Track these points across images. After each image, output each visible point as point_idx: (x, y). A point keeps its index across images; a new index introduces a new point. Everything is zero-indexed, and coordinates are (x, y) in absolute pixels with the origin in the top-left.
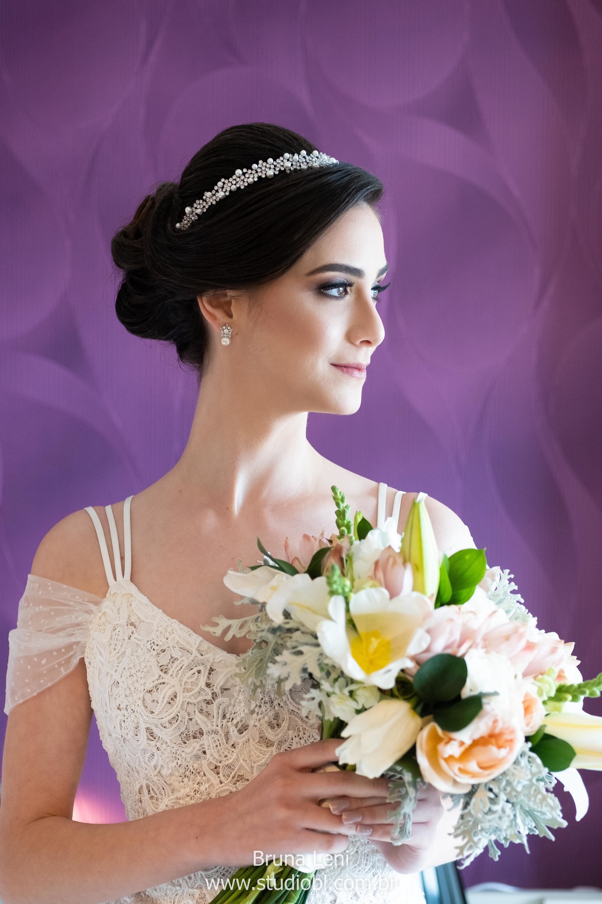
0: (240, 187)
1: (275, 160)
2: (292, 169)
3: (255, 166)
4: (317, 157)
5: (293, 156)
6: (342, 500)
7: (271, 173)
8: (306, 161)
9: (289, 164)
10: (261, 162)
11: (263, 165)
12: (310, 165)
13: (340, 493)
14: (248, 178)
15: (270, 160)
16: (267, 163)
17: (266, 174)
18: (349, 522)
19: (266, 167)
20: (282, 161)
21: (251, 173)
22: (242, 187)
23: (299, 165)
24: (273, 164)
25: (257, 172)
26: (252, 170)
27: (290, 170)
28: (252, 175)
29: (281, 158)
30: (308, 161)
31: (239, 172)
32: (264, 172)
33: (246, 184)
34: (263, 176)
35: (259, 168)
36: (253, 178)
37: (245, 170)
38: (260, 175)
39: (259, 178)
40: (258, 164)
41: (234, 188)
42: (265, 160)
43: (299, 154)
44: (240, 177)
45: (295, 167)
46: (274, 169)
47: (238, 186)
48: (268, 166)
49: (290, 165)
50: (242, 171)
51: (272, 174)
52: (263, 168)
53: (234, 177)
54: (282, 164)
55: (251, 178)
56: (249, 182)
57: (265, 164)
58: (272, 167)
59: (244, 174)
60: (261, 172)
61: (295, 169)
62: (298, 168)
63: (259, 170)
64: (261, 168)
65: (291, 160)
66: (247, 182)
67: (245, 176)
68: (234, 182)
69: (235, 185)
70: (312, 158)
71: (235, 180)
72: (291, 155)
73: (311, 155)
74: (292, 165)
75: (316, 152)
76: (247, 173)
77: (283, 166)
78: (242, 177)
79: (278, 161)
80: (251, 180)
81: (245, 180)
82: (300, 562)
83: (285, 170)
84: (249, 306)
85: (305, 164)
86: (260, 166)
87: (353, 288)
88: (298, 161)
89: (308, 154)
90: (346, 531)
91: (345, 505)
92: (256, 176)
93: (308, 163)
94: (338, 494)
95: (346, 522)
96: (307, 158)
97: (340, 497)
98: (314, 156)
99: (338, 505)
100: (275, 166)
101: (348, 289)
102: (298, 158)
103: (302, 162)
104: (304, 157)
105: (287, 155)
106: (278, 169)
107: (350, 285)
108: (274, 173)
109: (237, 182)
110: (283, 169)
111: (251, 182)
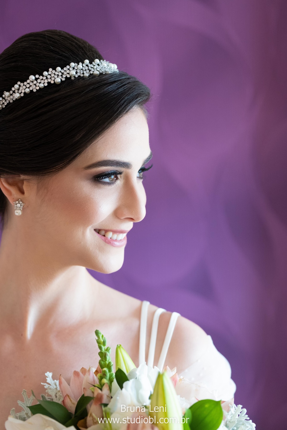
0: (33, 90)
1: (62, 68)
2: (76, 76)
3: (45, 73)
4: (98, 65)
5: (78, 64)
6: (104, 343)
7: (58, 80)
8: (88, 69)
9: (73, 72)
10: (50, 70)
11: (52, 72)
12: (91, 72)
13: (102, 336)
14: (40, 83)
15: (59, 69)
16: (56, 71)
17: (54, 80)
18: (110, 363)
19: (55, 74)
20: (69, 69)
21: (42, 79)
22: (35, 91)
23: (82, 72)
24: (61, 72)
25: (47, 78)
26: (43, 76)
27: (75, 77)
28: (43, 81)
29: (68, 67)
30: (90, 69)
31: (32, 77)
32: (53, 79)
33: (38, 88)
34: (52, 82)
35: (49, 74)
36: (44, 83)
37: (37, 76)
38: (49, 81)
39: (49, 83)
40: (48, 71)
41: (27, 90)
42: (54, 69)
43: (83, 63)
44: (33, 82)
45: (79, 74)
46: (62, 76)
47: (31, 89)
48: (57, 73)
49: (75, 73)
50: (35, 77)
51: (60, 80)
52: (53, 75)
53: (28, 81)
54: (68, 72)
55: (42, 83)
56: (40, 87)
57: (54, 71)
58: (60, 74)
59: (36, 79)
60: (51, 78)
61: (79, 76)
62: (82, 75)
63: (49, 77)
64: (50, 75)
65: (76, 68)
66: (39, 86)
67: (37, 81)
68: (28, 86)
69: (29, 88)
70: (94, 66)
71: (29, 84)
72: (76, 64)
73: (93, 63)
74: (76, 73)
75: (97, 61)
76: (39, 78)
77: (68, 74)
78: (35, 82)
79: (65, 69)
80: (42, 85)
81: (38, 85)
82: (70, 399)
83: (71, 77)
84: (38, 187)
85: (88, 71)
86: (50, 73)
87: (122, 175)
88: (82, 69)
89: (91, 63)
90: (107, 371)
91: (106, 347)
92: (46, 81)
93: (90, 70)
94: (101, 338)
95: (107, 362)
96: (89, 65)
97: (102, 341)
98: (96, 64)
99: (100, 348)
100: (63, 73)
101: (119, 176)
102: (81, 67)
103: (85, 70)
104: (87, 66)
105: (73, 64)
106: (64, 76)
107: (120, 173)
108: (61, 80)
109: (31, 86)
110: (68, 76)
111: (42, 87)
